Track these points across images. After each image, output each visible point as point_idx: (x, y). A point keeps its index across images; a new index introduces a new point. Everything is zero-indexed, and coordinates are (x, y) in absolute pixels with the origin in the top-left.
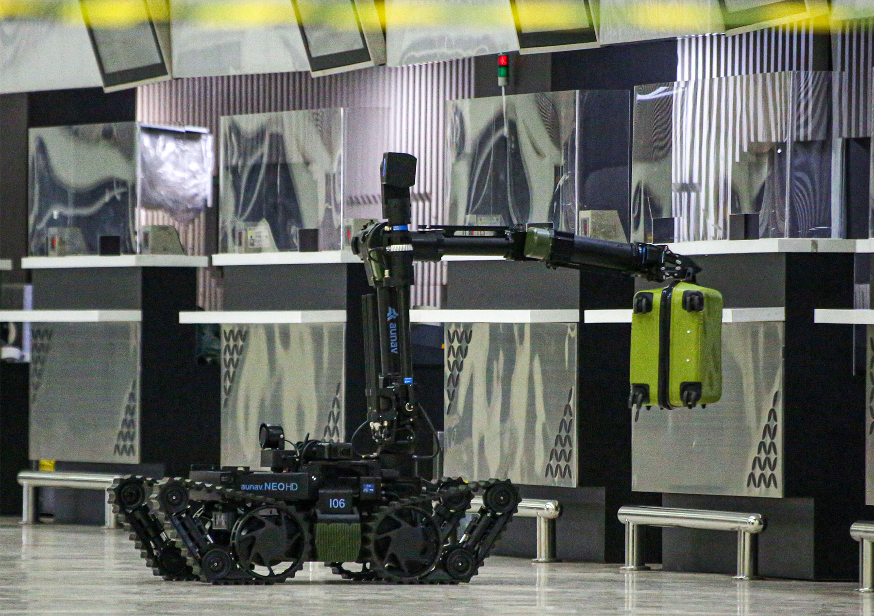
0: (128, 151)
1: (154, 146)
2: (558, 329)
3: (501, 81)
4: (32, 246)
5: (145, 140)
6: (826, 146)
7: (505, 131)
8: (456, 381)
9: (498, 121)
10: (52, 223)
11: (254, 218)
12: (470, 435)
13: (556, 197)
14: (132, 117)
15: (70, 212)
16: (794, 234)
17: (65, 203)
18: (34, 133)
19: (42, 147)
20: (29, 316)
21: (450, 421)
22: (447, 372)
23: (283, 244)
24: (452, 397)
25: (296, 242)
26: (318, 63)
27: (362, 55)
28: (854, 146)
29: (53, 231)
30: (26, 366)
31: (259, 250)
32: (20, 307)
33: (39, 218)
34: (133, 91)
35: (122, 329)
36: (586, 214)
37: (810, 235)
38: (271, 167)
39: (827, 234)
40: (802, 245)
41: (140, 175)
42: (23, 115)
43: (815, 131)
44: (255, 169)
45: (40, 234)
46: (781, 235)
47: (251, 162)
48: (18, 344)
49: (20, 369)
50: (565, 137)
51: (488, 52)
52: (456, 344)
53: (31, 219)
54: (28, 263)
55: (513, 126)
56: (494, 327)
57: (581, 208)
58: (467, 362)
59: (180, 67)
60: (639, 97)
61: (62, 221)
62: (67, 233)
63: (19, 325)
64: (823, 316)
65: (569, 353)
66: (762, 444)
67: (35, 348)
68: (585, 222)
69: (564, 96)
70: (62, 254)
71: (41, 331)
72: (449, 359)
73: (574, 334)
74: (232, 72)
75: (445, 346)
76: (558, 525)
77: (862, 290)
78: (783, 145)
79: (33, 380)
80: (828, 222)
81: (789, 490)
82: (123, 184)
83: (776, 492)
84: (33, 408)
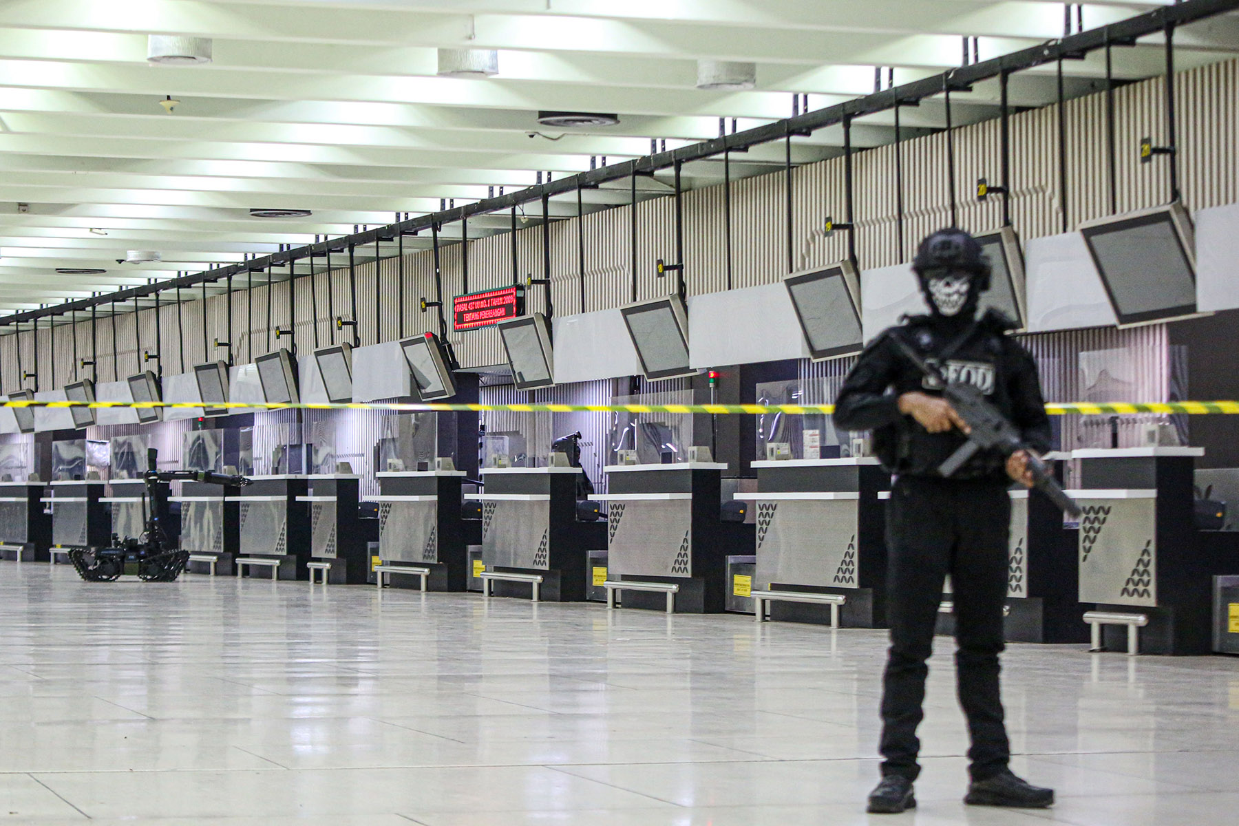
0: (83, 448)
1: (92, 446)
2: (218, 503)
3: (200, 426)
4: (53, 478)
5: (89, 445)
6: (300, 446)
7: (201, 441)
8: (185, 519)
9: (198, 438)
10: (59, 471)
11: (123, 468)
12: (190, 536)
13: (216, 461)
14: (85, 438)
15: (66, 467)
16: (290, 473)
17: (64, 464)
18: (54, 443)
19: (56, 447)
20: (53, 500)
21: (183, 532)
22: (182, 517)
23: (131, 476)
24: (184, 524)
25: (135, 476)
26: (142, 420)
27: (156, 418)
28: (309, 446)
29: (60, 473)
30: (52, 515)
31: (124, 479)
32: (50, 496)
33: (56, 469)
34: (86, 429)
35: (82, 503)
36: (226, 467)
37: (295, 473)
38: (128, 453)
39: (301, 473)
40: (292, 477)
41: (87, 455)
42: (51, 437)
43: (297, 441)
44: (123, 453)
45: (56, 474)
46: (285, 473)
47: (121, 451)
48: (50, 508)
49: (50, 516)
50: (219, 443)
51: (195, 417)
52: (185, 508)
53: (53, 470)
54: (53, 483)
55: (203, 441)
56: (197, 503)
57: (224, 465)
58: (189, 513)
59: (99, 422)
60: (242, 431)
61: (63, 470)
62: (64, 474)
63: (50, 503)
64: (298, 499)
65: (221, 511)
66: (280, 539)
67: (55, 510)
68: (225, 470)
69: (218, 430)
70: (63, 480)
71: (57, 504)
72: (183, 513)
73: (222, 504)
74: (115, 423)
75: (182, 509)
76: (218, 564)
77: (310, 490)
78: (286, 446)
79: (54, 520)
80: (301, 470)
81: (289, 552)
82: (80, 458)
83: (285, 553)
84: (54, 528)
